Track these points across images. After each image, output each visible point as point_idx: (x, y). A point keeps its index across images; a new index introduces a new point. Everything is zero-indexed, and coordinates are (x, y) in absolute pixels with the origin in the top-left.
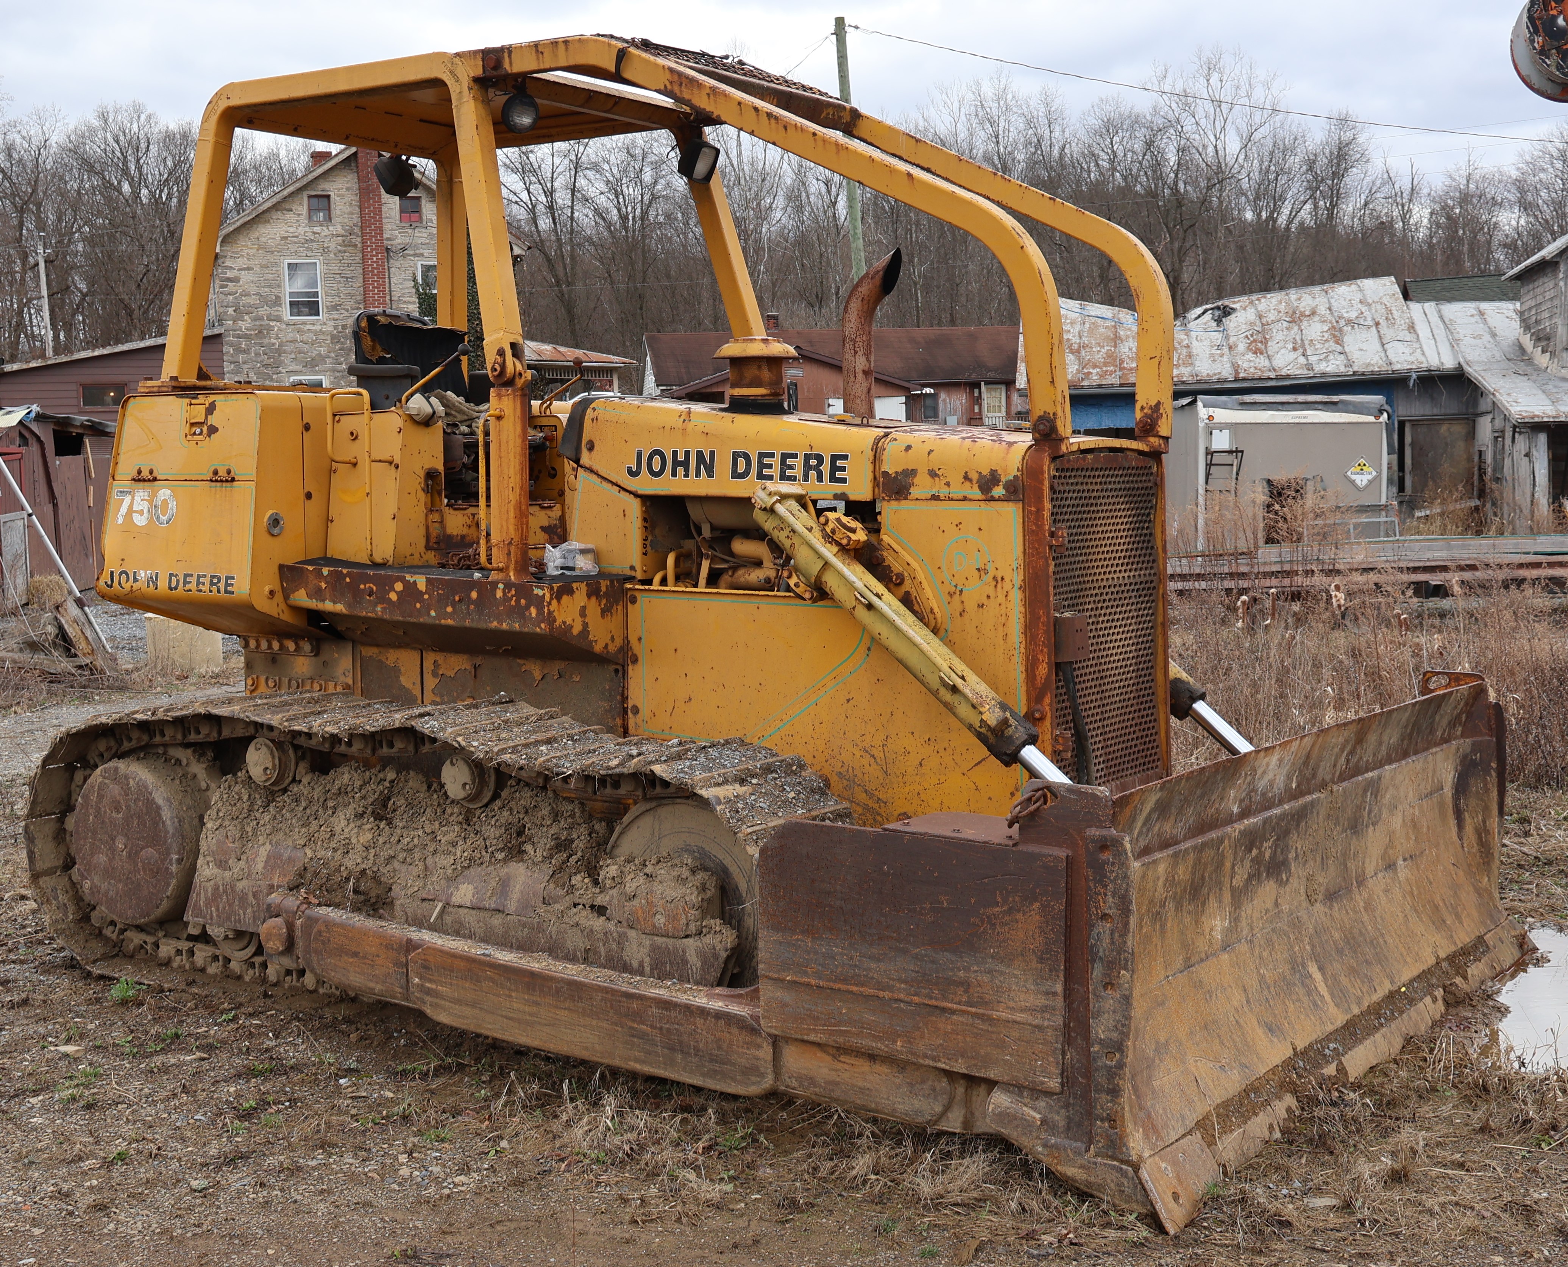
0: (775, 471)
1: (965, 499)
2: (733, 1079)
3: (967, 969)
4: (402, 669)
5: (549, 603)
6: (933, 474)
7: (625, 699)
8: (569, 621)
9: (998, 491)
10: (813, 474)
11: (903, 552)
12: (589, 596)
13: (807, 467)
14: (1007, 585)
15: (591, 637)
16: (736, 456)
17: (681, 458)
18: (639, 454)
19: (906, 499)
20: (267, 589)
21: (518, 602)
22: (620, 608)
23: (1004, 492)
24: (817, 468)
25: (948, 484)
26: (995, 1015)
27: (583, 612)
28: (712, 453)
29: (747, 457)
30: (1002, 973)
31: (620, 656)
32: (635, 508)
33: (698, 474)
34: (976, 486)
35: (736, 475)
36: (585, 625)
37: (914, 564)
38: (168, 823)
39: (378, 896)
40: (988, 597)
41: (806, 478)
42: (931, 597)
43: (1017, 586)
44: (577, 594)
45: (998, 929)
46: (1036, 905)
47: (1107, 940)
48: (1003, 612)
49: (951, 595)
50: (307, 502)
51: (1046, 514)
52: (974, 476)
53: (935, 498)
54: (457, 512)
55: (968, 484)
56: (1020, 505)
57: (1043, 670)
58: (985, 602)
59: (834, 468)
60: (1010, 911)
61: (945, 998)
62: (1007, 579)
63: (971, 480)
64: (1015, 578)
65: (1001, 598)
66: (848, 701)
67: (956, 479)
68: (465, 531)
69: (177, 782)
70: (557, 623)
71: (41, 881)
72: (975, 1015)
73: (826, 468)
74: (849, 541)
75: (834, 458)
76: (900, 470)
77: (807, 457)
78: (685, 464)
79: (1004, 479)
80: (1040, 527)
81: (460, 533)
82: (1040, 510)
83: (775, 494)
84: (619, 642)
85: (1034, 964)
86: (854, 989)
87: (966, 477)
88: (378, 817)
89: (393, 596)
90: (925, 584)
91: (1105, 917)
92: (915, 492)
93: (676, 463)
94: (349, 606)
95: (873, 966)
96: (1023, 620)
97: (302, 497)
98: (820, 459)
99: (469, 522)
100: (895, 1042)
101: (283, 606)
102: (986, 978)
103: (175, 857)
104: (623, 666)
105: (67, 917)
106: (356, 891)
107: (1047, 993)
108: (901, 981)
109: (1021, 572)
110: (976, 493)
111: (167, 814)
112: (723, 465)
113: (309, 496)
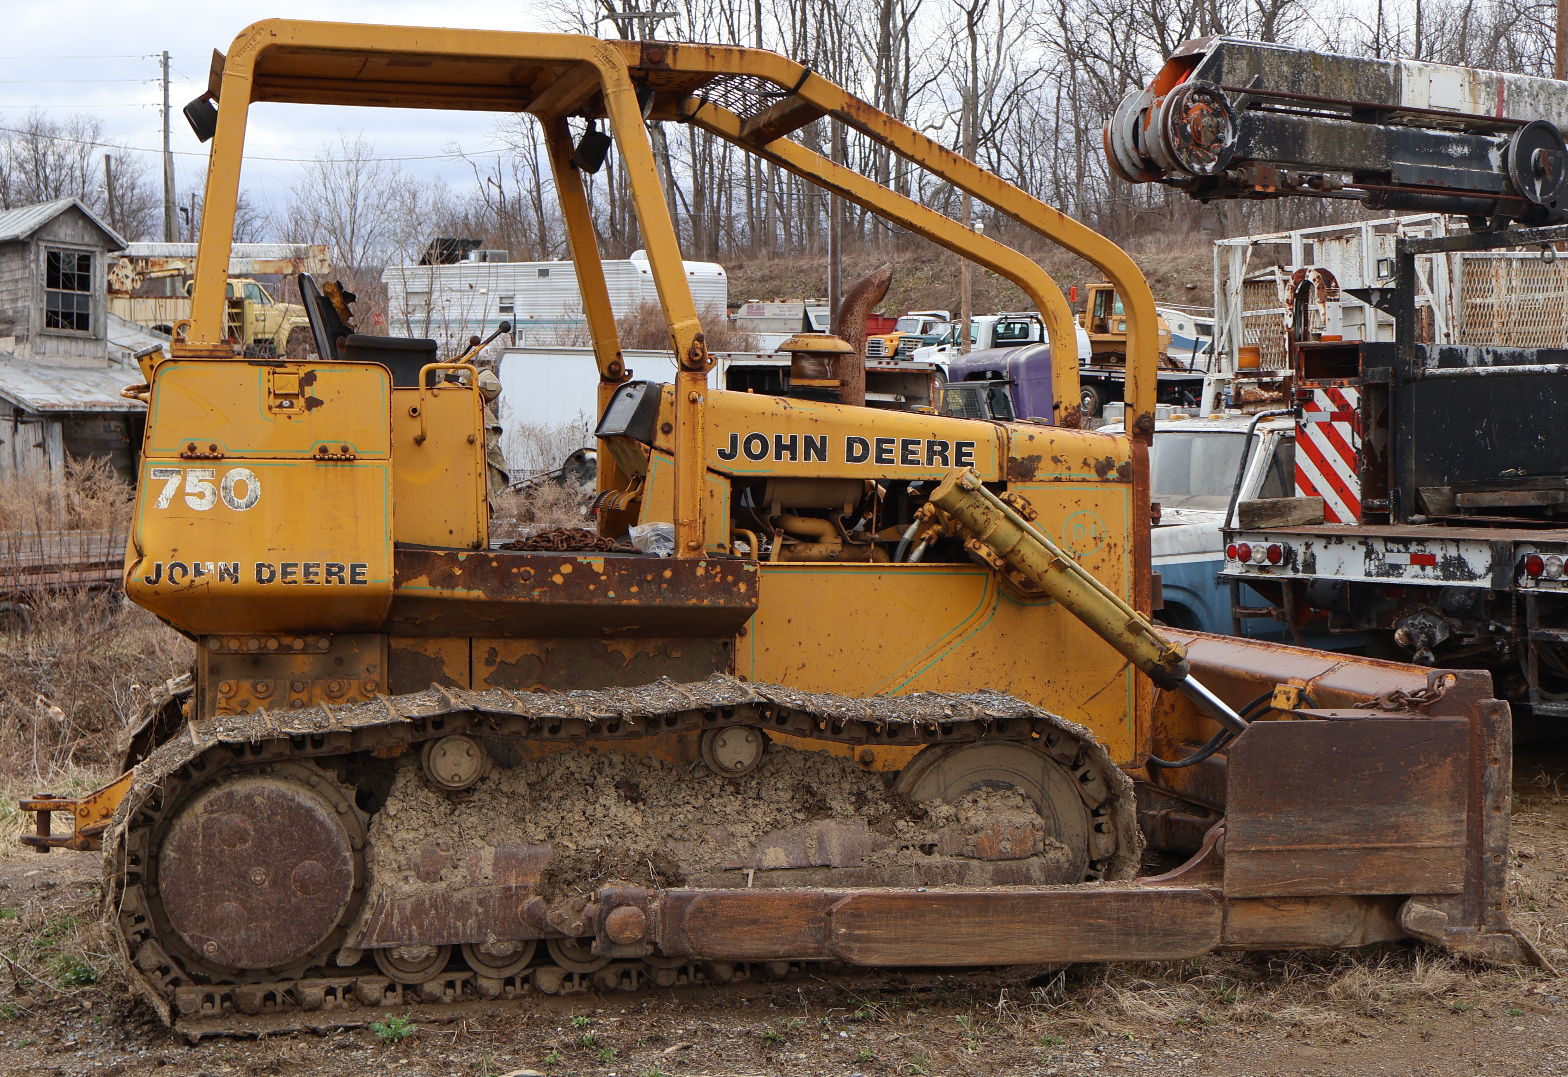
0: (896, 456)
1: (1084, 480)
2: (1184, 947)
3: (1397, 815)
6: (1056, 460)
7: (732, 670)
9: (1113, 474)
10: (937, 459)
13: (931, 453)
14: (1119, 550)
16: (851, 442)
17: (786, 441)
18: (734, 439)
19: (1031, 480)
23: (1117, 475)
24: (941, 453)
25: (1069, 468)
26: (1419, 845)
28: (823, 439)
29: (863, 443)
30: (1424, 813)
32: (724, 488)
33: (807, 457)
34: (1093, 471)
35: (851, 458)
40: (1103, 560)
41: (930, 462)
43: (1127, 550)
45: (1422, 781)
46: (1449, 759)
47: (1495, 776)
48: (1115, 571)
51: (1150, 493)
52: (1092, 462)
53: (1058, 480)
55: (1086, 468)
56: (1131, 485)
58: (1101, 564)
59: (959, 454)
60: (1430, 767)
61: (1380, 841)
62: (1119, 545)
63: (1089, 466)
64: (1127, 544)
65: (1114, 561)
66: (973, 655)
67: (1076, 464)
72: (1404, 848)
73: (951, 454)
74: (1036, 516)
75: (959, 445)
76: (1025, 456)
77: (931, 444)
78: (792, 448)
79: (1117, 465)
80: (1146, 503)
82: (1146, 490)
85: (1447, 803)
86: (1308, 847)
87: (1085, 463)
89: (558, 579)
91: (1496, 760)
92: (1039, 475)
93: (780, 447)
95: (1323, 826)
96: (1132, 578)
98: (945, 446)
100: (1338, 882)
102: (1412, 819)
104: (731, 639)
107: (1456, 822)
108: (1345, 834)
109: (1131, 539)
110: (1094, 476)
112: (837, 449)
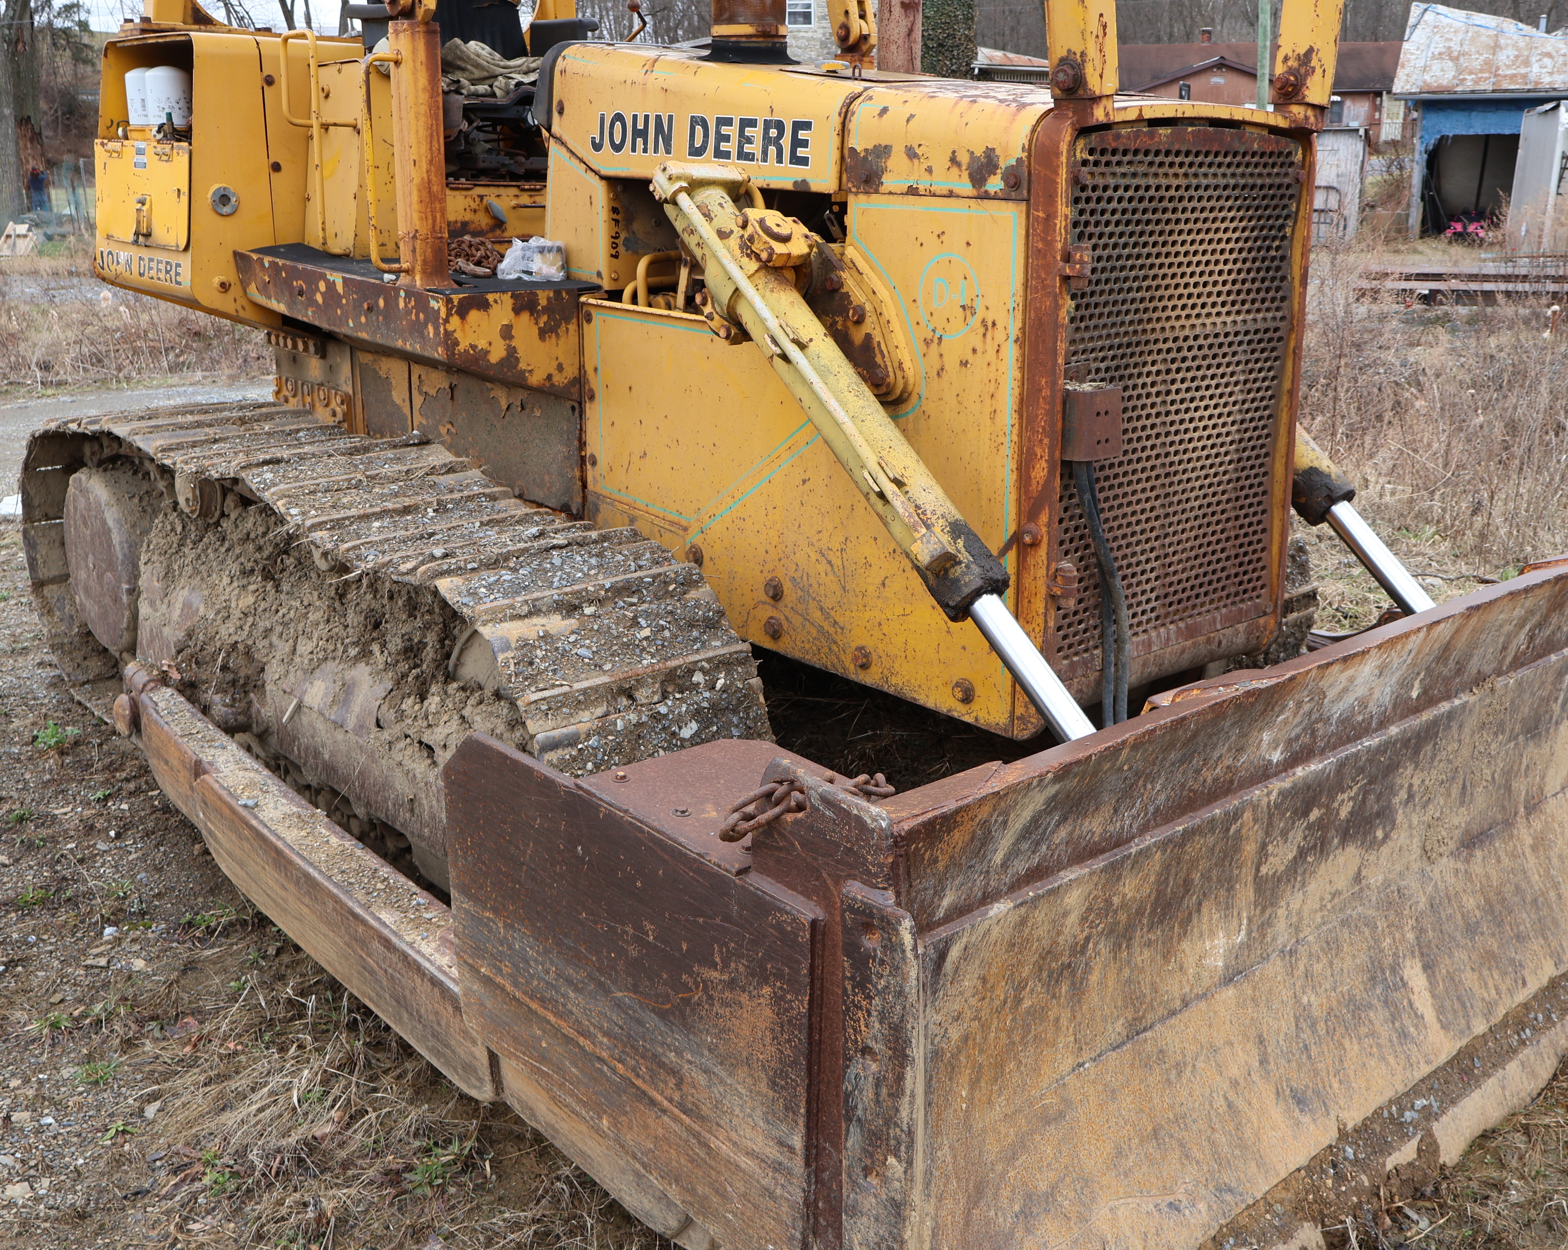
0: (730, 146)
1: (951, 194)
3: (679, 1053)
4: (394, 382)
5: (447, 321)
6: (911, 154)
7: (582, 445)
8: (482, 344)
9: (995, 184)
10: (772, 151)
11: (871, 274)
12: (517, 311)
13: (766, 141)
14: (1000, 334)
15: (522, 366)
16: (694, 123)
17: (641, 125)
18: (602, 119)
19: (877, 192)
20: (216, 281)
21: (417, 315)
22: (572, 327)
23: (1002, 185)
24: (777, 142)
25: (929, 170)
26: (714, 1143)
27: (507, 332)
28: (671, 118)
29: (704, 123)
30: (722, 1082)
31: (575, 390)
32: (600, 192)
33: (656, 151)
34: (965, 174)
35: (693, 150)
36: (512, 352)
37: (883, 293)
38: (118, 548)
39: (248, 677)
40: (974, 351)
41: (764, 156)
42: (902, 345)
43: (1012, 338)
44: (495, 310)
45: (717, 1008)
46: (766, 990)
47: (868, 1093)
48: (992, 376)
49: (927, 343)
50: (274, 176)
51: (1060, 223)
52: (964, 158)
53: (912, 191)
54: (457, 193)
55: (955, 170)
56: (1023, 206)
57: (1040, 471)
58: (970, 357)
59: (797, 143)
60: (732, 984)
61: (653, 1083)
62: (1000, 325)
63: (959, 165)
64: (1013, 325)
65: (991, 355)
66: (804, 482)
67: (940, 162)
68: (468, 216)
69: (136, 500)
70: (461, 348)
71: (46, 591)
72: (689, 1129)
73: (786, 142)
74: (771, 255)
75: (799, 126)
76: (870, 147)
77: (768, 124)
78: (645, 134)
79: (1003, 164)
80: (1049, 244)
81: (460, 218)
82: (1050, 217)
83: (679, 178)
84: (571, 372)
85: (764, 1087)
86: (552, 1018)
87: (954, 161)
88: (268, 575)
89: (319, 298)
90: (895, 325)
91: (867, 1051)
92: (889, 182)
93: (636, 133)
94: (289, 307)
95: (572, 995)
96: (1017, 391)
97: (266, 169)
98: (780, 126)
99: (474, 206)
100: (600, 1118)
101: (242, 301)
102: (702, 1079)
103: (125, 586)
104: (580, 404)
105: (71, 629)
106: (224, 668)
107: (781, 1143)
108: (603, 1032)
109: (1019, 315)
110: (965, 186)
111: (116, 538)
112: (680, 137)
113: (276, 167)
